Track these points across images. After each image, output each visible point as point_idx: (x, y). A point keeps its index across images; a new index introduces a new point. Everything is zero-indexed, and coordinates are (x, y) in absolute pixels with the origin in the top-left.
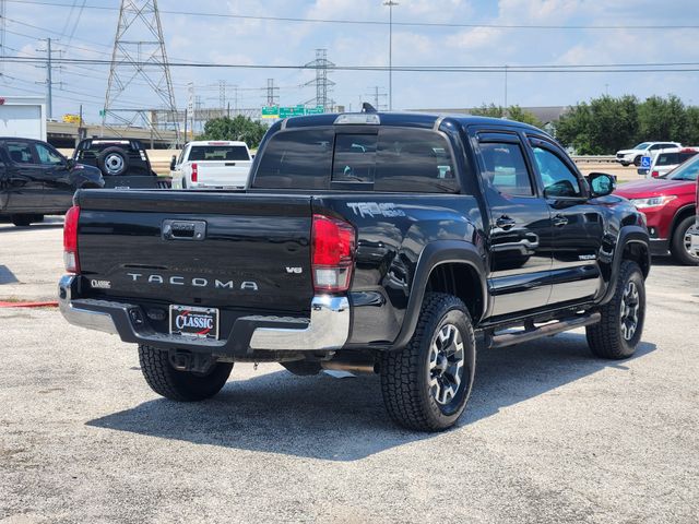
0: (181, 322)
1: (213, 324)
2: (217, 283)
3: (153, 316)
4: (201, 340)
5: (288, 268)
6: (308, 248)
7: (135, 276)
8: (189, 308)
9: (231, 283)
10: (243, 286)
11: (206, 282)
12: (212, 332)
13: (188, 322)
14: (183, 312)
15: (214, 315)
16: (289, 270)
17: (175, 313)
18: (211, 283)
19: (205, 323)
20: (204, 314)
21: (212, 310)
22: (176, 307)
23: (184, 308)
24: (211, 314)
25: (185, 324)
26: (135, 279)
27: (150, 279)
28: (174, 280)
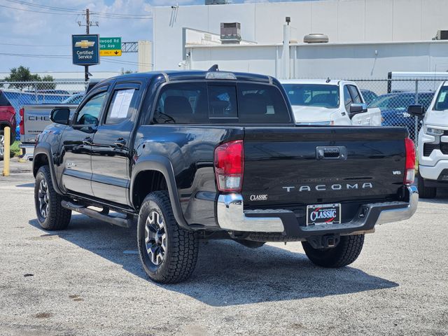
0: (314, 216)
1: (337, 214)
2: (348, 186)
4: (329, 226)
8: (320, 206)
9: (356, 185)
10: (364, 186)
11: (340, 186)
12: (337, 219)
13: (319, 215)
15: (337, 208)
16: (395, 173)
17: (311, 210)
18: (344, 187)
19: (331, 214)
20: (332, 208)
21: (336, 205)
22: (311, 206)
23: (316, 206)
24: (335, 208)
25: (317, 217)
26: (288, 190)
27: (301, 189)
28: (319, 188)
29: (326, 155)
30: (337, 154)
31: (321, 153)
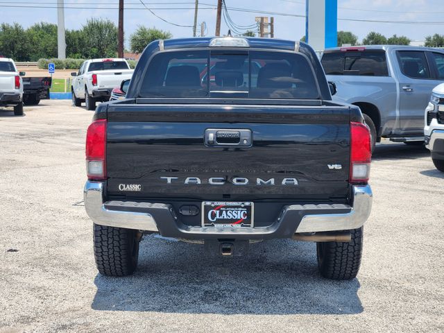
0: (213, 215)
1: (248, 215)
2: (259, 181)
3: (185, 213)
5: (329, 166)
6: (348, 148)
7: (169, 180)
8: (222, 204)
9: (272, 181)
10: (284, 182)
11: (247, 181)
13: (220, 214)
14: (216, 207)
15: (248, 208)
16: (331, 167)
17: (207, 208)
18: (252, 182)
19: (240, 215)
20: (240, 207)
21: (247, 204)
22: (209, 203)
23: (216, 203)
24: (245, 207)
25: (218, 217)
26: (169, 181)
27: (187, 181)
28: (213, 181)
29: (219, 139)
30: (237, 139)
31: (211, 136)
